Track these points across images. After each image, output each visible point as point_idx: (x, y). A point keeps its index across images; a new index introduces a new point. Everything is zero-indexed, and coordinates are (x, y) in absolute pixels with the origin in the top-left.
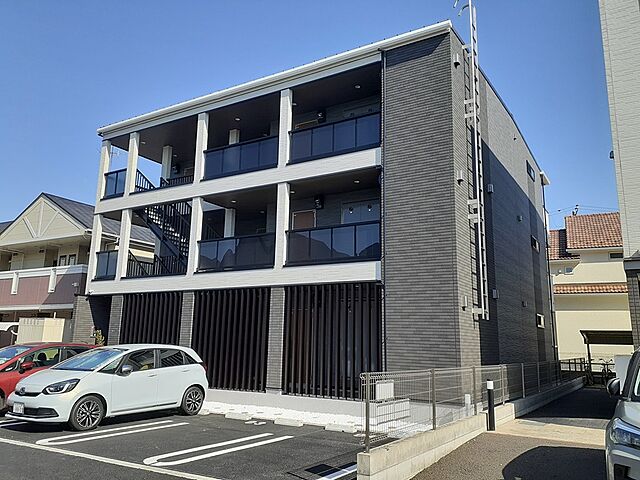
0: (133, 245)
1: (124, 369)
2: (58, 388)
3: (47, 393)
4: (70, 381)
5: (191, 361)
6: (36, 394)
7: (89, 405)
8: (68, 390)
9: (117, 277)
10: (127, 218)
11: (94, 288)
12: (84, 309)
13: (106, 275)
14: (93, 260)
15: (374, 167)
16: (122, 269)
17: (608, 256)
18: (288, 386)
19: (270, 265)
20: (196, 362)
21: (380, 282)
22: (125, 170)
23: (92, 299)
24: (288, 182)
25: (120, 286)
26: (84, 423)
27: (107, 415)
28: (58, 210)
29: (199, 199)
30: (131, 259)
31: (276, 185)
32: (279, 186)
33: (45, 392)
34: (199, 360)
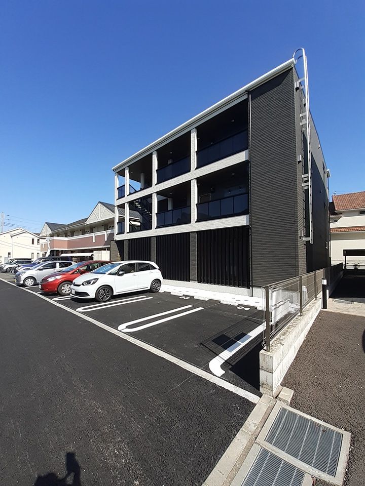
0: (130, 220)
1: (120, 273)
2: (88, 282)
3: (84, 285)
4: (94, 279)
5: (154, 268)
6: (79, 286)
7: (104, 290)
8: (93, 283)
9: (125, 232)
10: (127, 207)
11: (118, 238)
12: (114, 246)
13: (121, 232)
14: (116, 226)
15: (245, 161)
16: (127, 229)
17: (358, 213)
18: (200, 278)
19: (189, 222)
20: (156, 269)
21: (248, 226)
22: (124, 185)
23: (117, 242)
24: (196, 179)
25: (127, 236)
26: (102, 298)
27: (114, 294)
28: (105, 208)
29: (155, 194)
30: (131, 225)
31: (190, 181)
32: (192, 181)
33: (83, 284)
34: (157, 267)
